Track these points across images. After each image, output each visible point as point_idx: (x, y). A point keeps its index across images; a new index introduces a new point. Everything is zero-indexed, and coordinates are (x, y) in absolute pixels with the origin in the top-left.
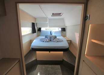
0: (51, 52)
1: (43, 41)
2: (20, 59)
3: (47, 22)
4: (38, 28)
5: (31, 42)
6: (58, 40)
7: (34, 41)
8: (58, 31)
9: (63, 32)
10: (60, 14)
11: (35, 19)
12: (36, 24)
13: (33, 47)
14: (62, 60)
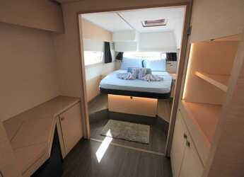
0: (133, 97)
1: (123, 78)
2: (80, 98)
3: (135, 41)
4: (116, 52)
5: (101, 78)
6: (151, 78)
7: (107, 77)
8: (160, 59)
9: (172, 62)
10: (162, 21)
11: (111, 34)
12: (114, 44)
13: (102, 87)
14: (155, 116)
